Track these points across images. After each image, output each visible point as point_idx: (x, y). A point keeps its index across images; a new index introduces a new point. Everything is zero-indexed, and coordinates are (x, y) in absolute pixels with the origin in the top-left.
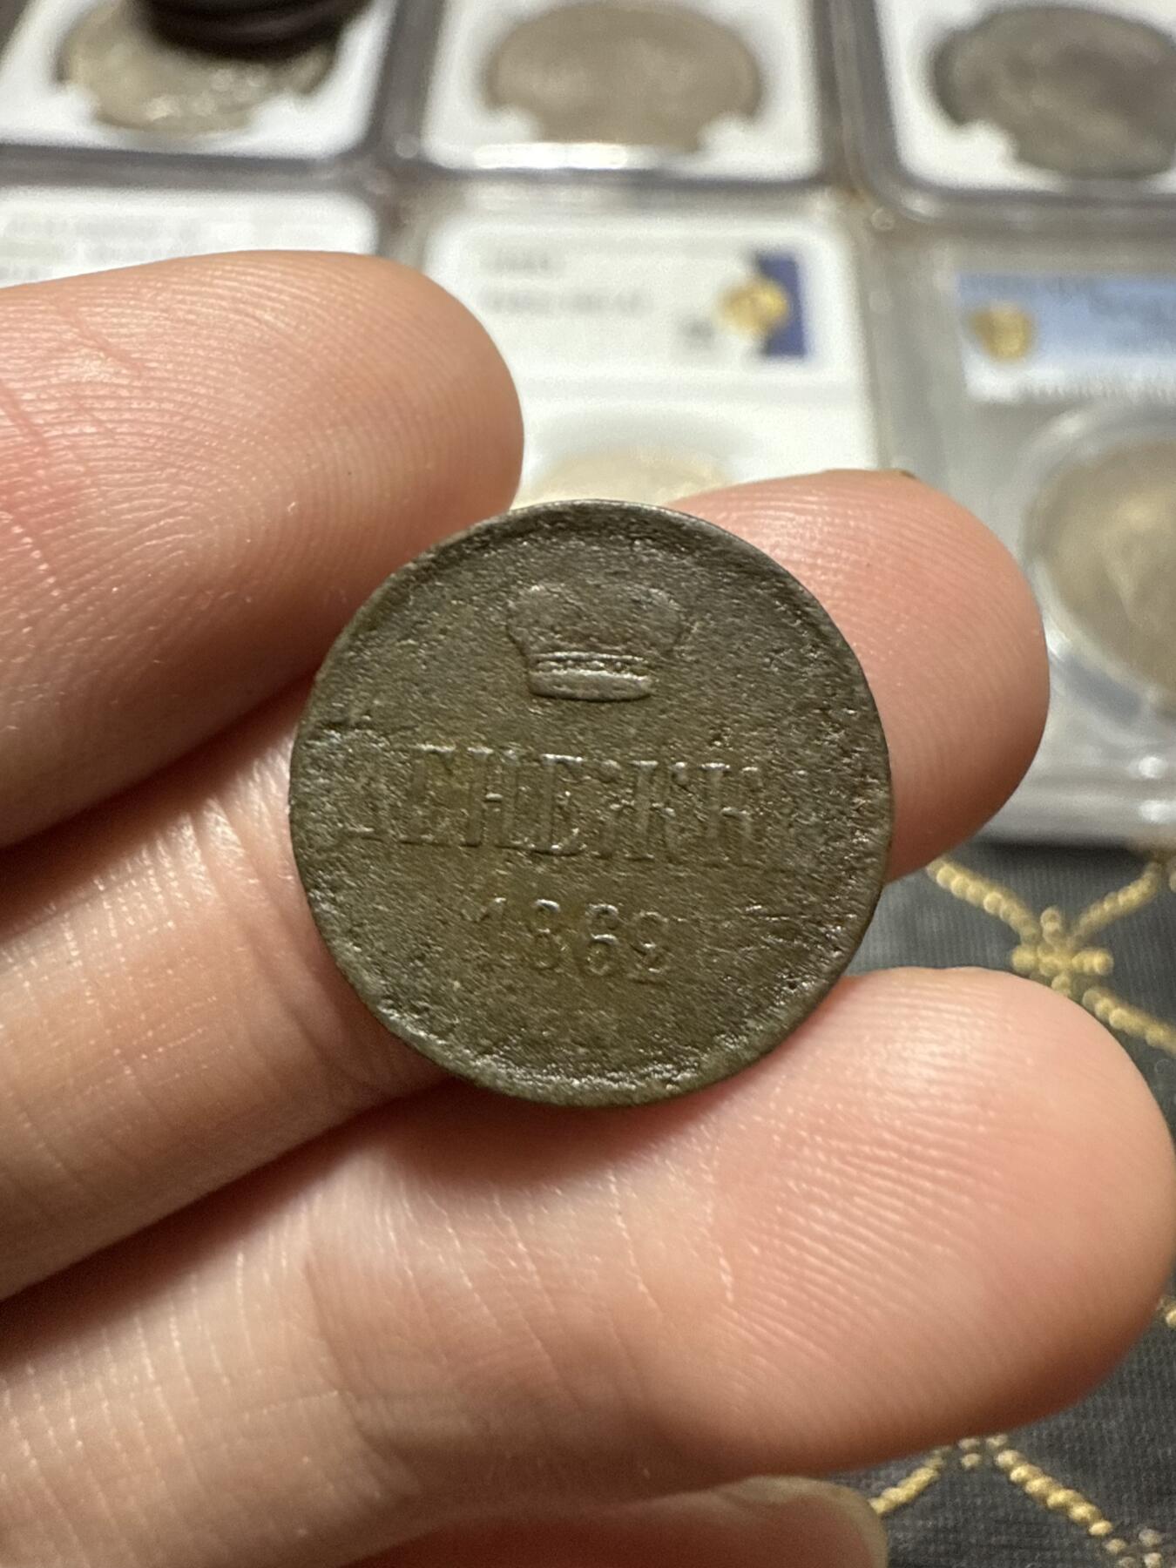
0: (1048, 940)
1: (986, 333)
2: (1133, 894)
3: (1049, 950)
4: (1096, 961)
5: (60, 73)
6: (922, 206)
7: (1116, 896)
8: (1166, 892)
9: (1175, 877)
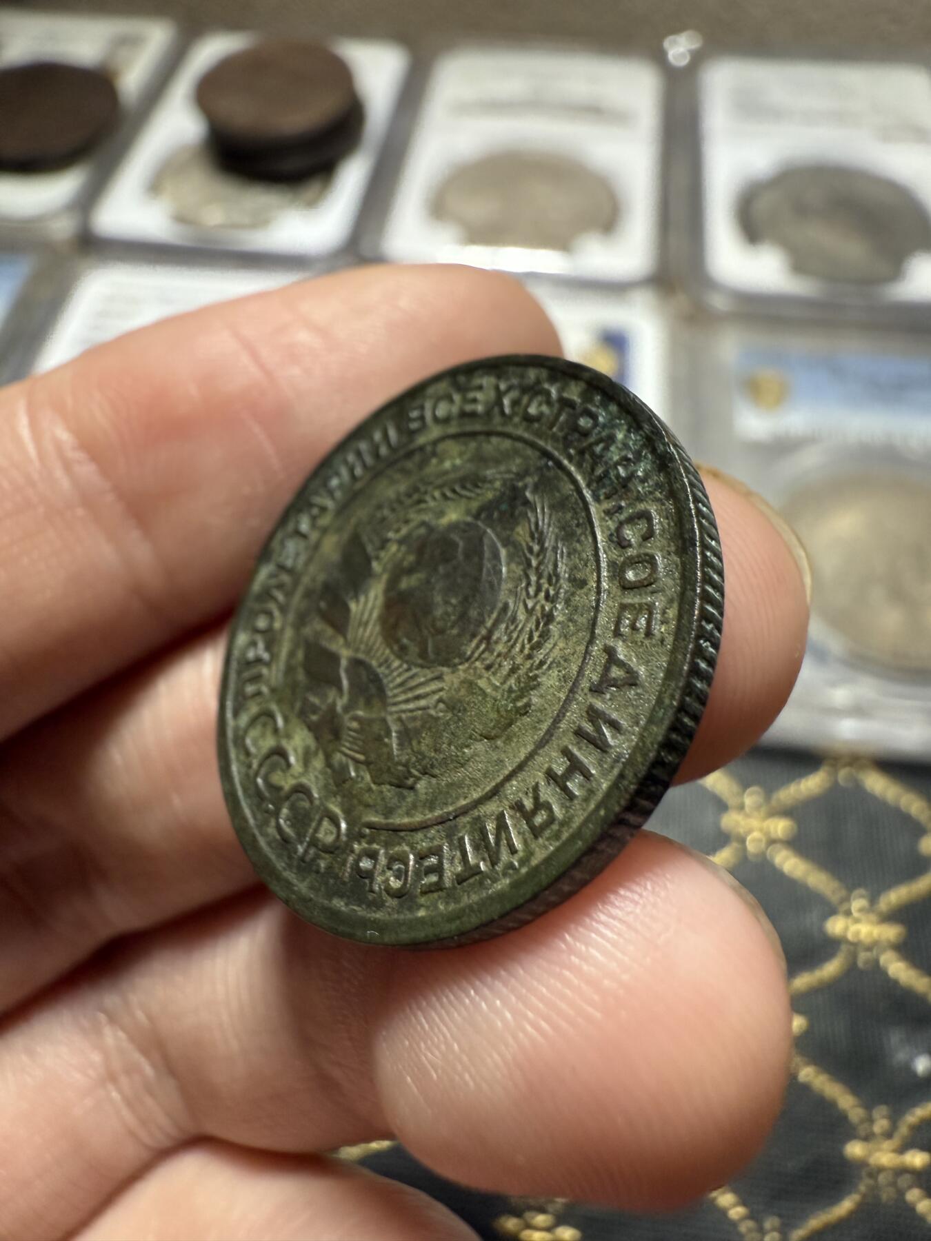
0: (747, 809)
1: (753, 389)
2: (812, 784)
3: (748, 816)
4: (781, 827)
5: (154, 188)
6: (719, 302)
7: (799, 783)
8: (836, 782)
9: (843, 774)
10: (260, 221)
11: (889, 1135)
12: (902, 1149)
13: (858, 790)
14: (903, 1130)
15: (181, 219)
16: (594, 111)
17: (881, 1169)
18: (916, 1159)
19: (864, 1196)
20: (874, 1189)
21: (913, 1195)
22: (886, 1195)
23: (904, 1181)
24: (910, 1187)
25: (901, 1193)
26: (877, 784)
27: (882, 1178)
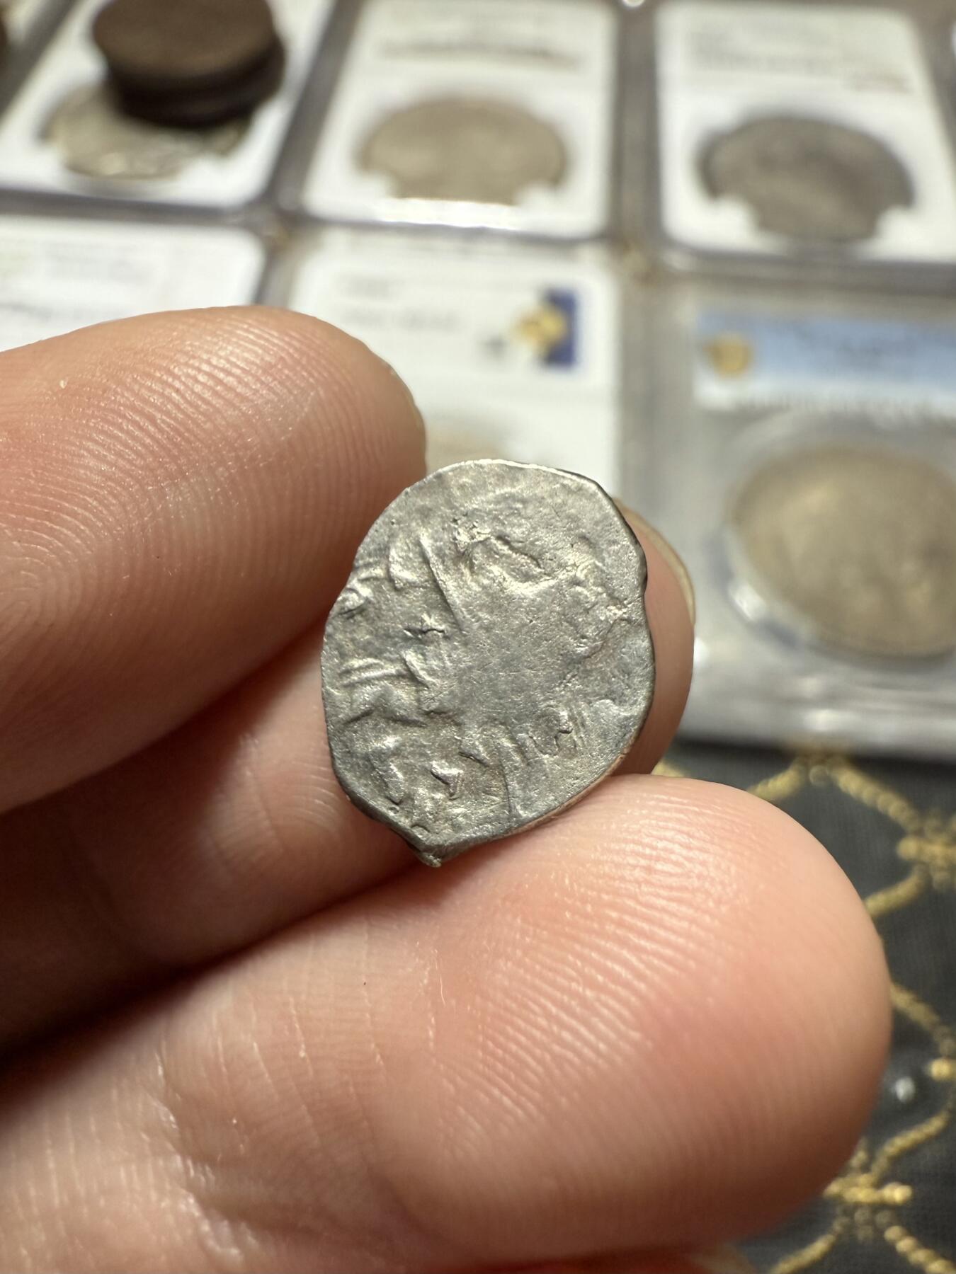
1: (715, 355)
2: (781, 784)
5: (45, 133)
6: (677, 261)
7: (767, 783)
8: (808, 783)
9: (815, 771)
10: (168, 170)
11: (865, 1168)
12: (880, 1184)
13: (832, 787)
14: (881, 1163)
15: (74, 167)
16: (542, 55)
17: (857, 1206)
18: (897, 1193)
19: (839, 1236)
20: (850, 1228)
21: (893, 1233)
22: (864, 1234)
23: (882, 1218)
24: (890, 1225)
25: (879, 1232)
26: (851, 783)
27: (859, 1216)
